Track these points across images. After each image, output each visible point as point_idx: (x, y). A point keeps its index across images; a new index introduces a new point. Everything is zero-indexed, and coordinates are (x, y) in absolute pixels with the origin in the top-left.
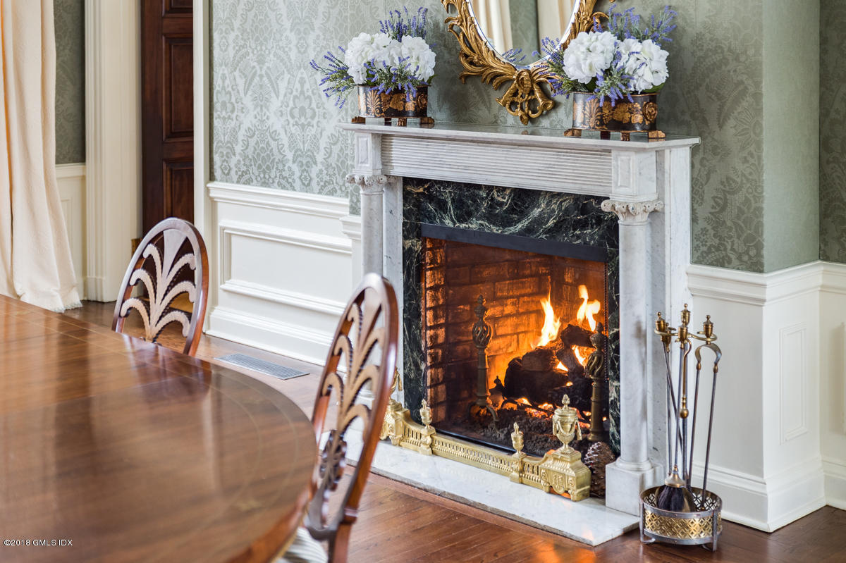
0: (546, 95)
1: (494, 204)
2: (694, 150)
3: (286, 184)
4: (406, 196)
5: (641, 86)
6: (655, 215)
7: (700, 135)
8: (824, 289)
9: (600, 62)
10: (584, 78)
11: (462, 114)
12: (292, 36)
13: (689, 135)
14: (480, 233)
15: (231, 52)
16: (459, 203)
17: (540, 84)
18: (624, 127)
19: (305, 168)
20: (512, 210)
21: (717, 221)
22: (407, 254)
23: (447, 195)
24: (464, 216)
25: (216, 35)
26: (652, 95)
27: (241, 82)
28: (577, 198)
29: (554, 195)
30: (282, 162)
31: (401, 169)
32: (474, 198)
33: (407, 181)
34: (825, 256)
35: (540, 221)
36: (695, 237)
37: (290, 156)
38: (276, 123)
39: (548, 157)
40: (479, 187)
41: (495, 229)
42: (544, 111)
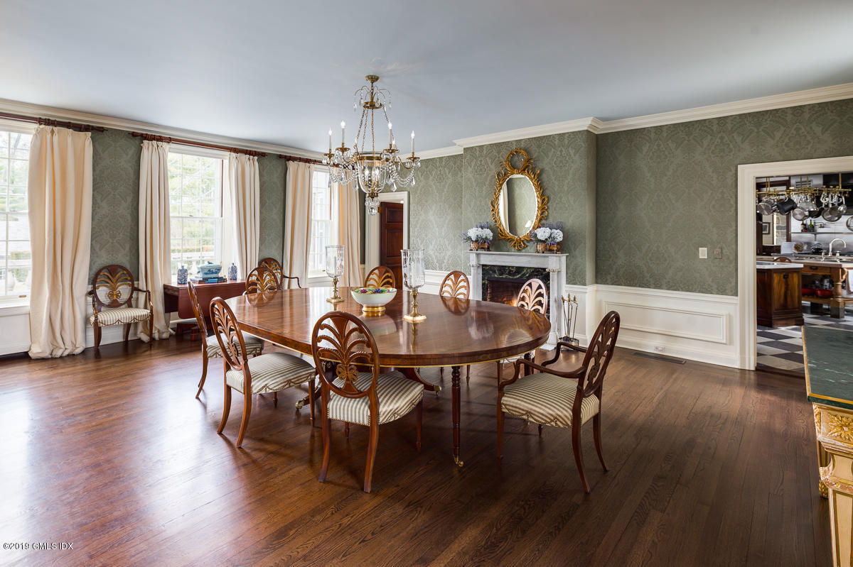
0: (524, 244)
1: (510, 271)
2: (567, 257)
3: (434, 268)
4: (483, 270)
5: (558, 241)
6: (559, 272)
7: (569, 253)
8: (597, 291)
9: (547, 235)
10: (543, 239)
11: (498, 249)
12: (437, 229)
13: (565, 253)
14: (506, 278)
15: (416, 233)
16: (499, 270)
17: (523, 241)
18: (551, 251)
19: (440, 264)
20: (515, 272)
21: (573, 274)
22: (483, 284)
23: (496, 269)
24: (502, 274)
25: (411, 229)
26: (558, 243)
27: (419, 242)
28: (535, 269)
29: (528, 268)
30: (433, 263)
31: (483, 262)
32: (504, 270)
33: (483, 265)
34: (597, 283)
35: (524, 275)
36: (567, 278)
37: (435, 261)
38: (431, 252)
39: (529, 259)
40: (506, 266)
41: (511, 277)
42: (524, 248)
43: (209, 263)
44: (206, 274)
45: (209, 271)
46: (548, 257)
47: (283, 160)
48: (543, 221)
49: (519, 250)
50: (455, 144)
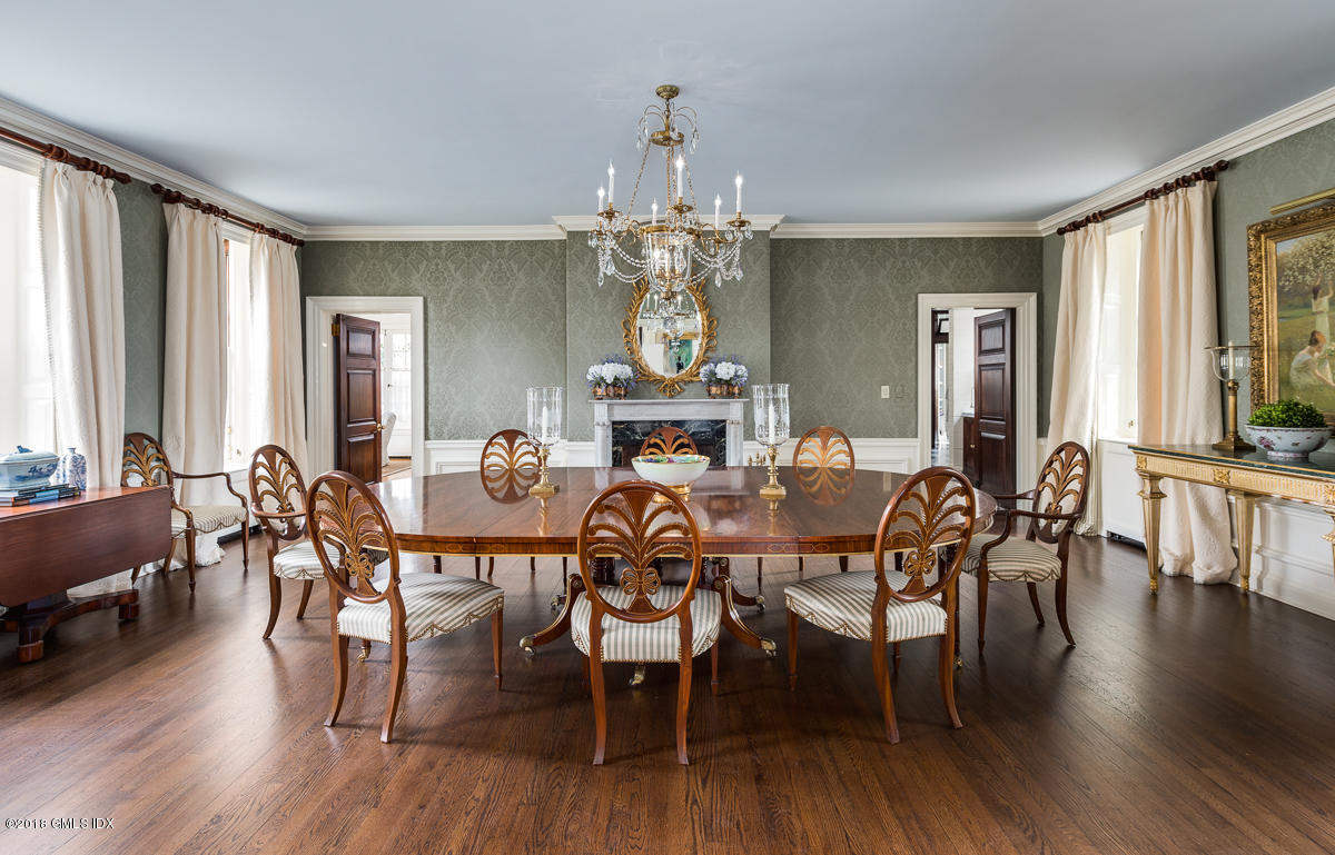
0: (679, 386)
4: (615, 429)
17: (677, 383)
18: (731, 394)
22: (614, 453)
31: (616, 417)
33: (615, 422)
42: (679, 393)
43: (22, 450)
44: (23, 479)
45: (34, 470)
46: (729, 403)
47: (157, 199)
48: (709, 354)
49: (672, 397)
50: (553, 222)
